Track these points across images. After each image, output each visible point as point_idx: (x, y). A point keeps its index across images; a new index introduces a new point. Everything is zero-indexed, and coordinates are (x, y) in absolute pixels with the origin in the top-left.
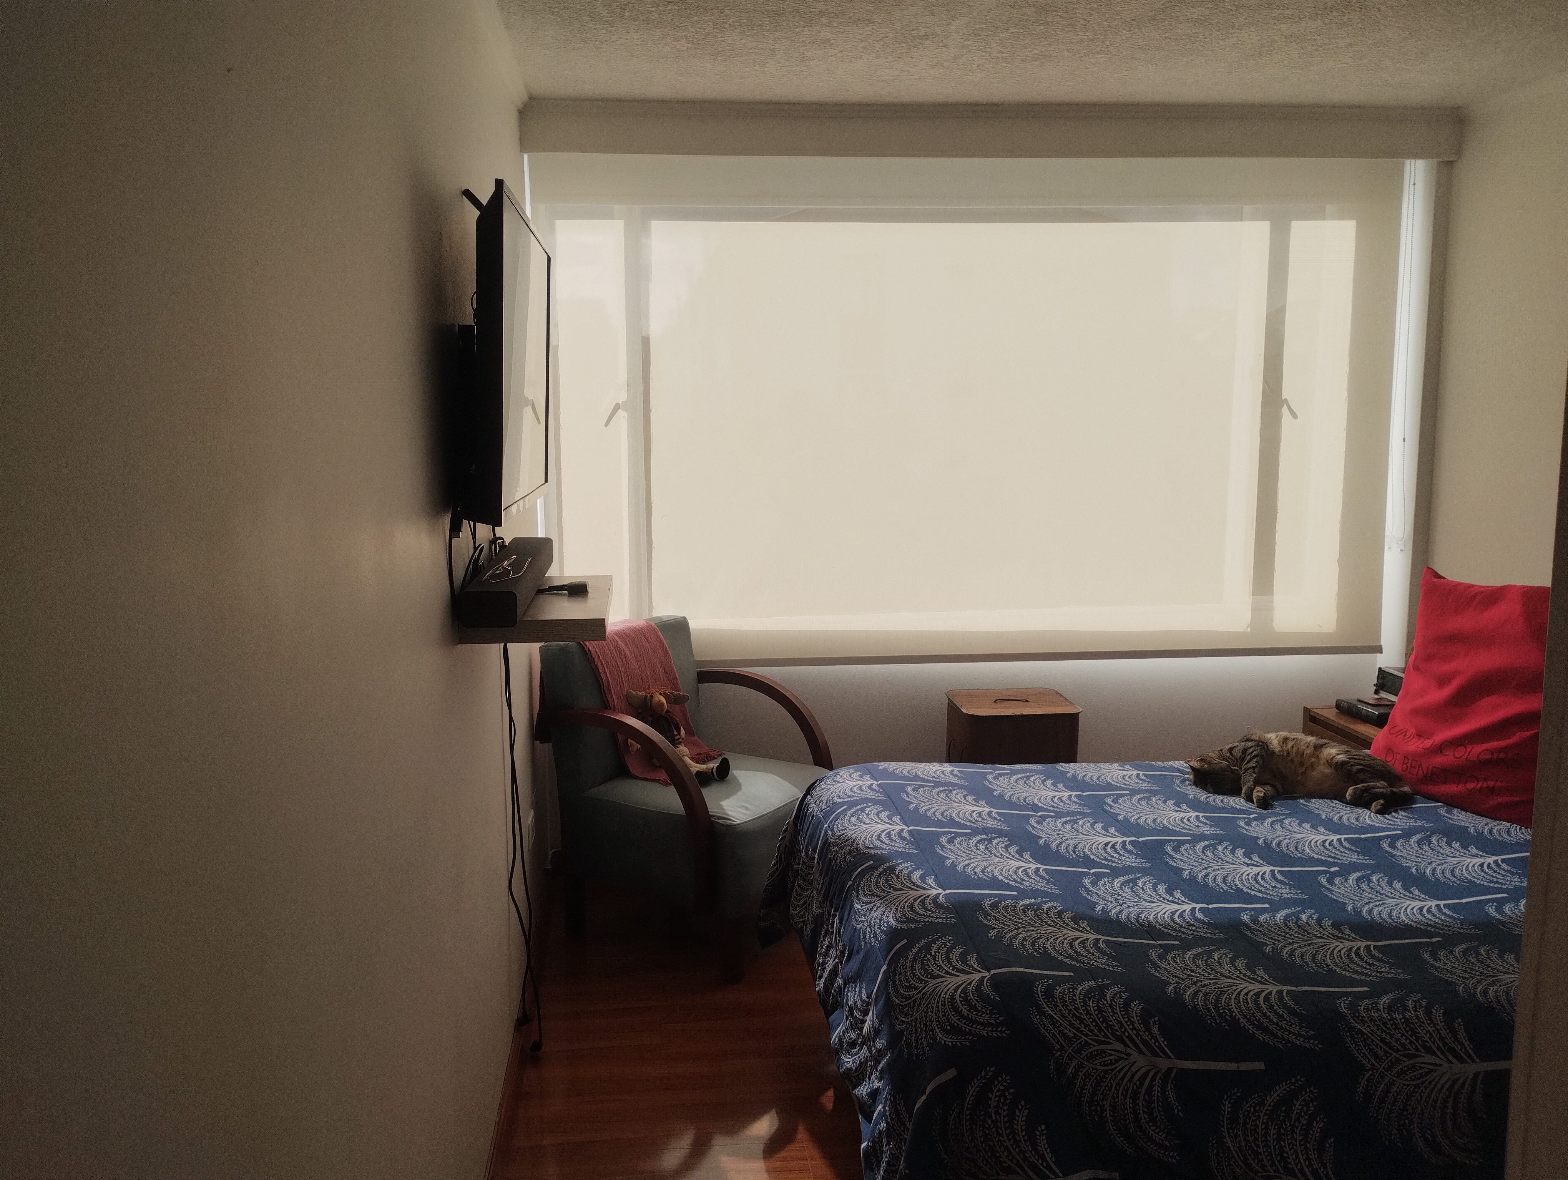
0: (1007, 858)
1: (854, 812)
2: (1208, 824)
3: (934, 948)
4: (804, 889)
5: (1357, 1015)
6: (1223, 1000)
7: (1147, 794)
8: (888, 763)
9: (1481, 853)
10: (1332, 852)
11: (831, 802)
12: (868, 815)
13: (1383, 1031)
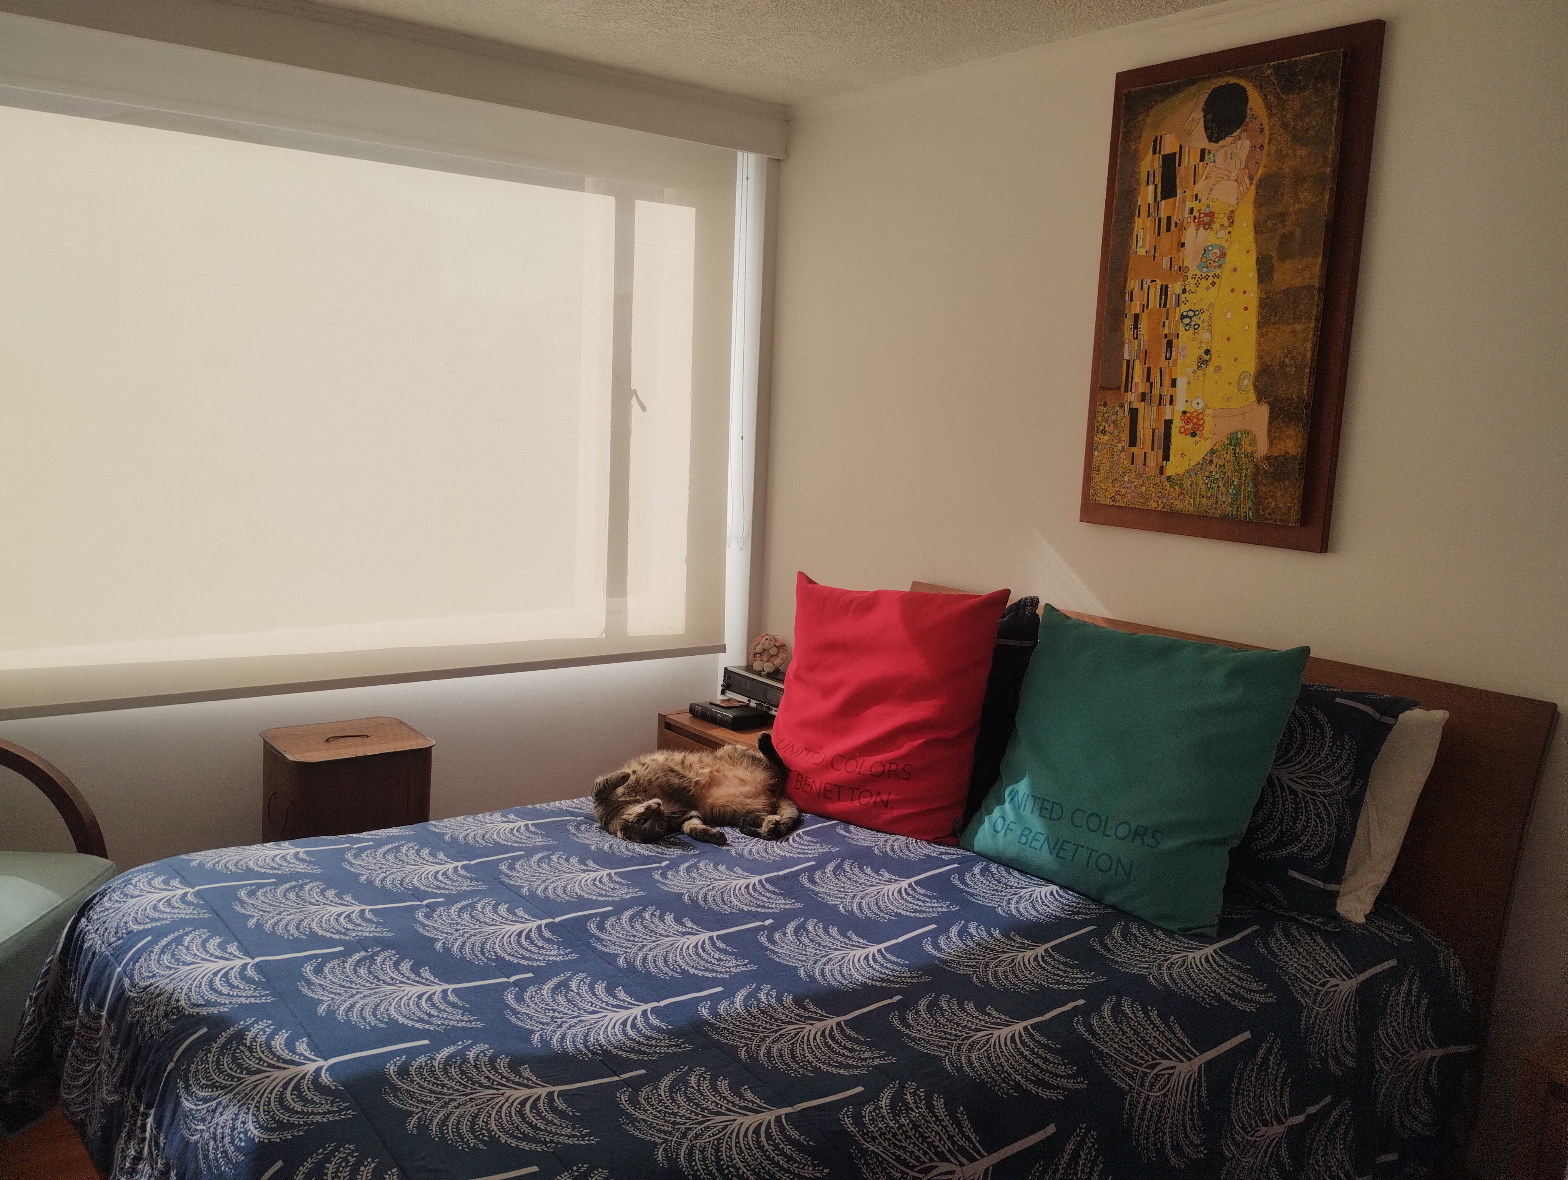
0: (401, 982)
1: (165, 946)
2: (623, 884)
3: (331, 1169)
4: (83, 1062)
5: (865, 1131)
6: (724, 1154)
7: (546, 853)
8: (203, 853)
9: (894, 877)
10: (758, 899)
11: (124, 931)
12: (188, 948)
13: (895, 1145)
